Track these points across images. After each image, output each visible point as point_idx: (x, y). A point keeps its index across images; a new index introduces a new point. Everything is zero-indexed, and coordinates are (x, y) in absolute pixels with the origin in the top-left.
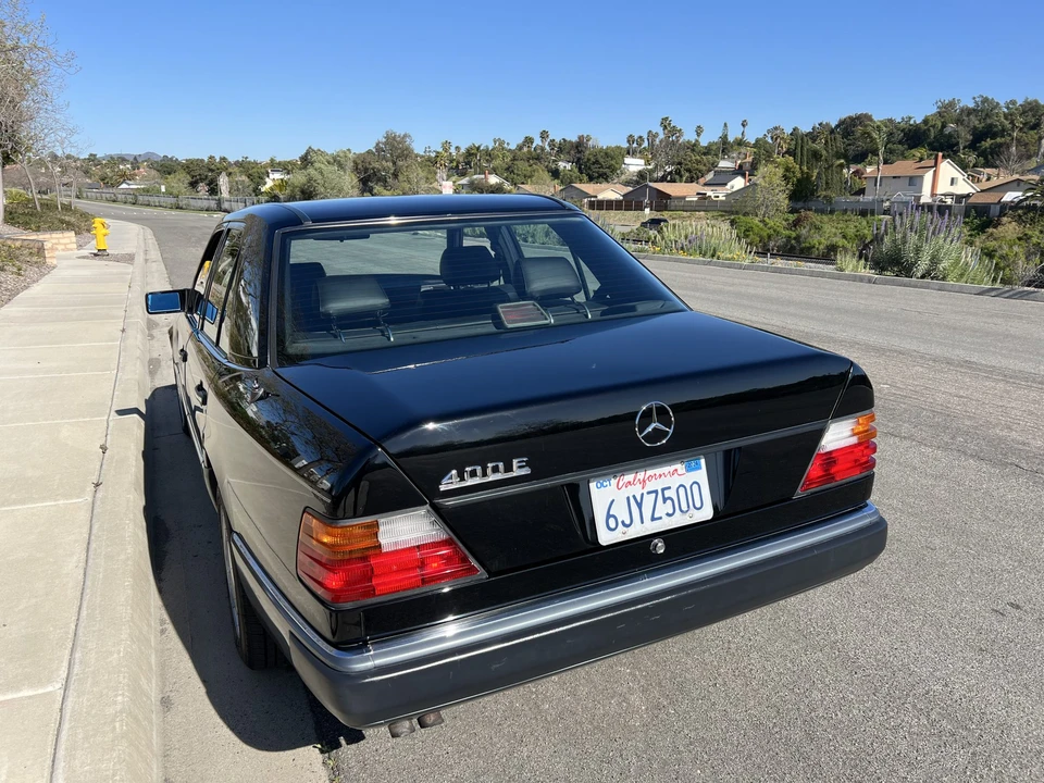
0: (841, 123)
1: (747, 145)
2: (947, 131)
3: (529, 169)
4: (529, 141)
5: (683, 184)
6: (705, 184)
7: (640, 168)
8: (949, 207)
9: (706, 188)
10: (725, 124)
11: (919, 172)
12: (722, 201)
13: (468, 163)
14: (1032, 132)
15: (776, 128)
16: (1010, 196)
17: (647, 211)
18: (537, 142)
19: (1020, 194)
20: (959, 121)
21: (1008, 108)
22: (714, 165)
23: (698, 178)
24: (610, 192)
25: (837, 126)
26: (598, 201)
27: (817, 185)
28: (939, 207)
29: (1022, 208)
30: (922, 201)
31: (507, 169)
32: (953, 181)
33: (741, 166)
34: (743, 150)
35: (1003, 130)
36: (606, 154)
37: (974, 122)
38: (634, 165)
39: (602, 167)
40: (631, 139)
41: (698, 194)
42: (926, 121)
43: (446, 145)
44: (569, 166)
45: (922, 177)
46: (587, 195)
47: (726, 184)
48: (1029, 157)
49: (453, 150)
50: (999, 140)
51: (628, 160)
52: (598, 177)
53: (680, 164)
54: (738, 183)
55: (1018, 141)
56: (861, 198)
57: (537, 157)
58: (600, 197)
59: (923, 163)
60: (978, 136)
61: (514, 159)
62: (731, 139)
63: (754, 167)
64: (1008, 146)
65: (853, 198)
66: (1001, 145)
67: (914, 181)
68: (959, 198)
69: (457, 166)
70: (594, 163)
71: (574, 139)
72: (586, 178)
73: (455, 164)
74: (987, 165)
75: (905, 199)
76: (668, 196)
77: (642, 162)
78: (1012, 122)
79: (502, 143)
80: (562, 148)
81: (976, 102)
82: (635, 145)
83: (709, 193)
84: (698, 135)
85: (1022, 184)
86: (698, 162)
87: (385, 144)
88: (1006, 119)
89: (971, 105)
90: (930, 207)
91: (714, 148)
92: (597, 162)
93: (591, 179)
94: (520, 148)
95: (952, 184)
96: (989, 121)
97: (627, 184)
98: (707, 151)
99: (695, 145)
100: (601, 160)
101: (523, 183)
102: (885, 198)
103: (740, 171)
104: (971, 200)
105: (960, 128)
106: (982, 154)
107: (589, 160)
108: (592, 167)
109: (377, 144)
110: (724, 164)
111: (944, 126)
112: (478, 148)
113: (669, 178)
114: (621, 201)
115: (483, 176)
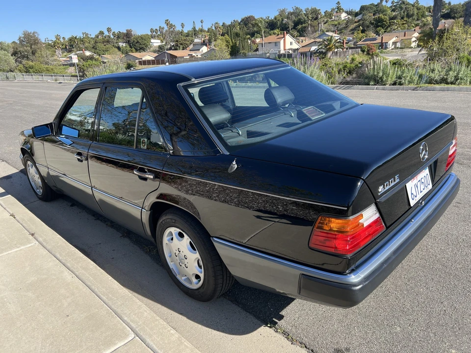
0: (243, 20)
1: (204, 31)
2: (284, 22)
3: (104, 47)
4: (102, 33)
5: (181, 51)
6: (190, 50)
7: (160, 44)
8: (291, 54)
9: (192, 52)
10: (194, 22)
11: (278, 40)
12: (200, 58)
13: (72, 46)
14: (315, 21)
15: (216, 23)
16: (313, 48)
17: (167, 64)
18: (106, 33)
19: (317, 47)
20: (288, 18)
21: (306, 11)
22: (192, 41)
23: (186, 48)
24: (148, 56)
25: (241, 21)
26: (143, 61)
27: (239, 48)
28: (288, 54)
29: (318, 53)
30: (281, 53)
31: (93, 47)
32: (291, 43)
33: (204, 41)
34: (203, 34)
35: (305, 21)
36: (142, 38)
37: (294, 18)
38: (156, 43)
39: (141, 44)
40: (152, 30)
41: (189, 55)
42: (275, 18)
43: (58, 37)
44: (124, 45)
45: (280, 42)
46: (137, 58)
47: (199, 50)
48: (316, 32)
49: (62, 40)
50: (303, 25)
51: (152, 41)
52: (140, 50)
53: (177, 41)
54: (204, 49)
55: (311, 25)
56: (257, 52)
57: (107, 41)
58: (144, 59)
59: (279, 36)
60: (296, 24)
61: (96, 42)
62: (197, 29)
63: (210, 42)
64: (308, 28)
65: (255, 53)
66: (305, 27)
67: (277, 44)
68: (295, 50)
69: (66, 48)
70: (137, 43)
71: (125, 32)
72: (134, 50)
73: (64, 46)
74: (301, 36)
75: (274, 52)
76: (176, 57)
77: (159, 41)
78: (308, 18)
79: (87, 35)
80: (119, 36)
81: (293, 9)
82: (154, 33)
83: (194, 54)
84: (183, 27)
85: (317, 43)
86: (185, 40)
87: (24, 38)
88: (306, 16)
89: (292, 11)
90: (284, 55)
91: (190, 33)
92: (138, 42)
93: (137, 50)
94: (97, 37)
95: (291, 44)
96: (299, 17)
97: (155, 52)
98: (188, 35)
99: (181, 32)
100: (140, 41)
101: (103, 54)
102: (267, 52)
103: (204, 43)
104: (299, 51)
105: (289, 20)
106: (298, 31)
107: (134, 41)
108: (136, 45)
109: (20, 38)
110: (197, 40)
111: (282, 20)
112: (76, 38)
113: (173, 48)
114: (154, 60)
115: (82, 52)
